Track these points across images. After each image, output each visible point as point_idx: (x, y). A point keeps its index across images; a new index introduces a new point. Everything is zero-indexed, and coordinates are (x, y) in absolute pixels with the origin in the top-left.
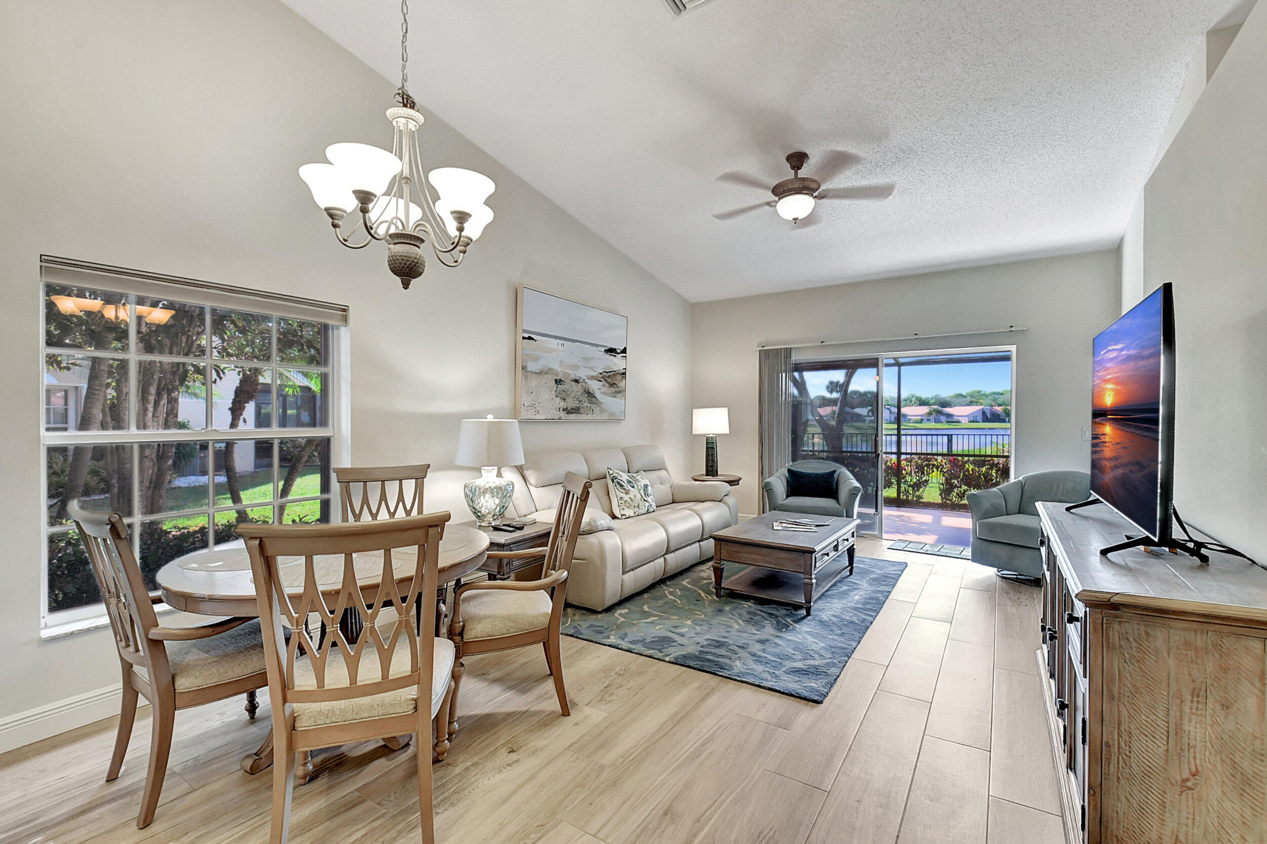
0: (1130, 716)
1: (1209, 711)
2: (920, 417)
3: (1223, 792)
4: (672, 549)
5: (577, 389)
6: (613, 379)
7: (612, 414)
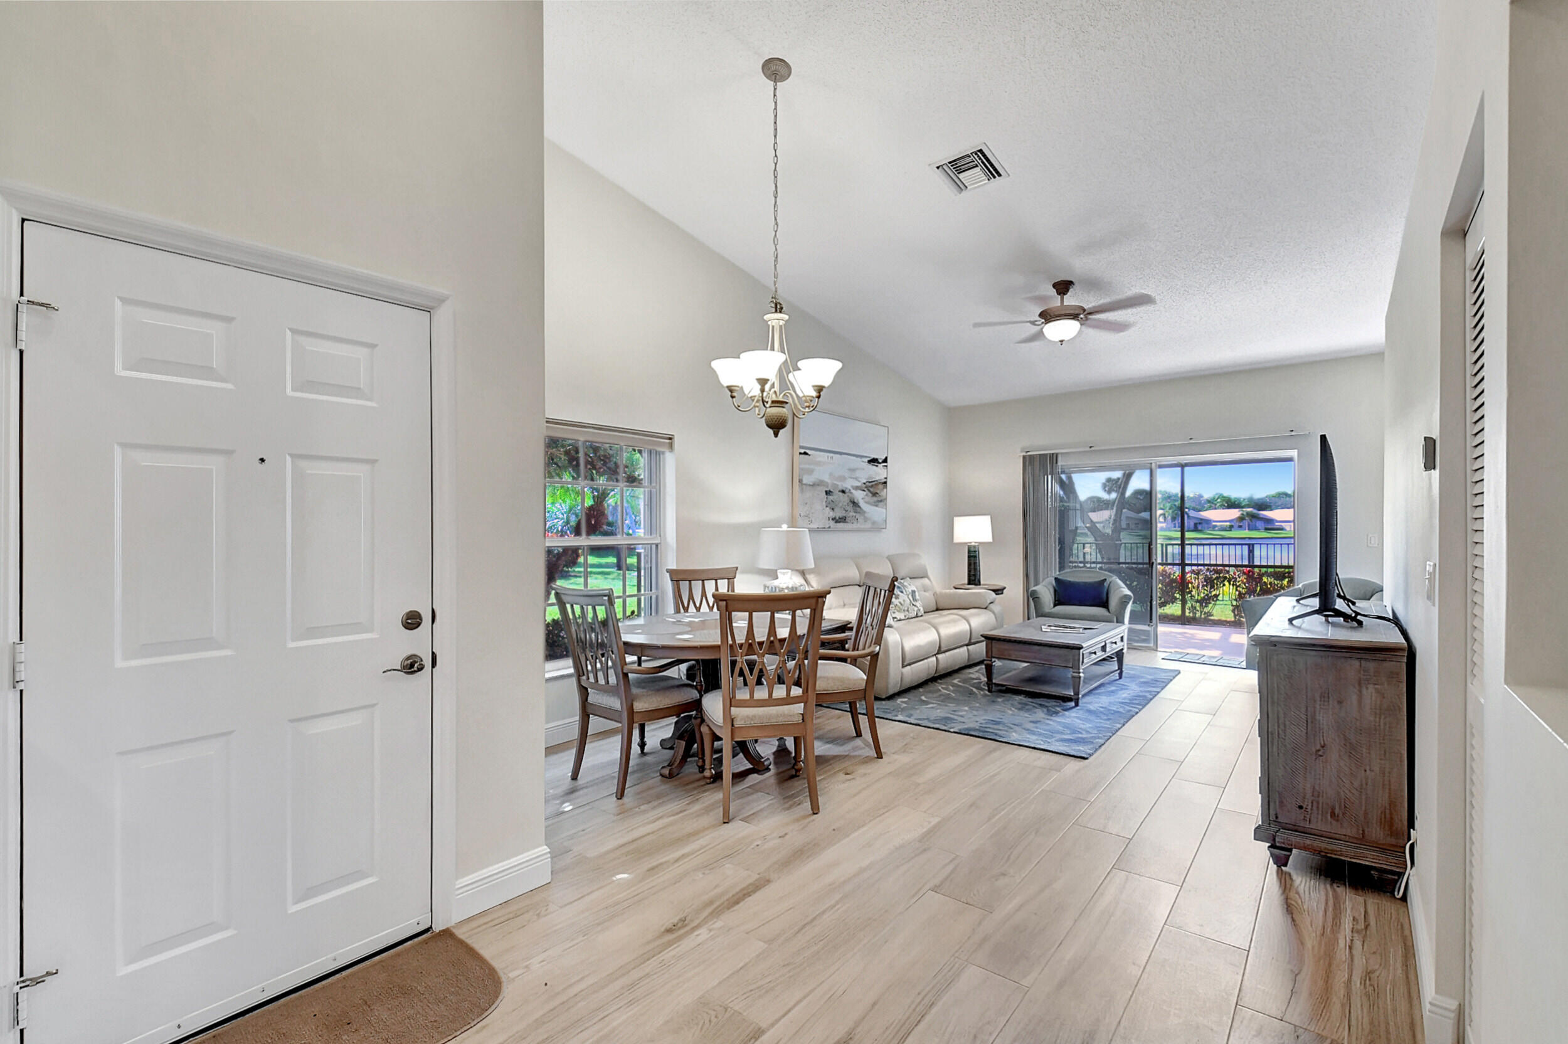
0: (1285, 714)
1: (1331, 706)
3: (1340, 756)
4: (942, 650)
5: (844, 499)
6: (875, 489)
7: (874, 523)
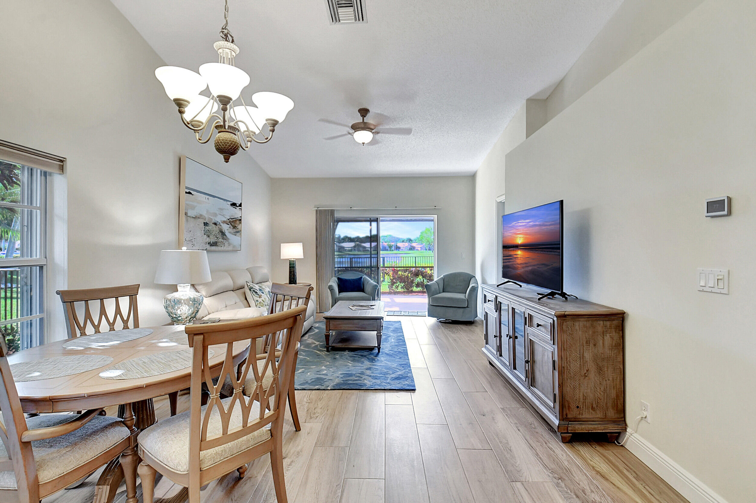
2: (350, 249)
5: (215, 229)
6: (235, 223)
7: (234, 247)
